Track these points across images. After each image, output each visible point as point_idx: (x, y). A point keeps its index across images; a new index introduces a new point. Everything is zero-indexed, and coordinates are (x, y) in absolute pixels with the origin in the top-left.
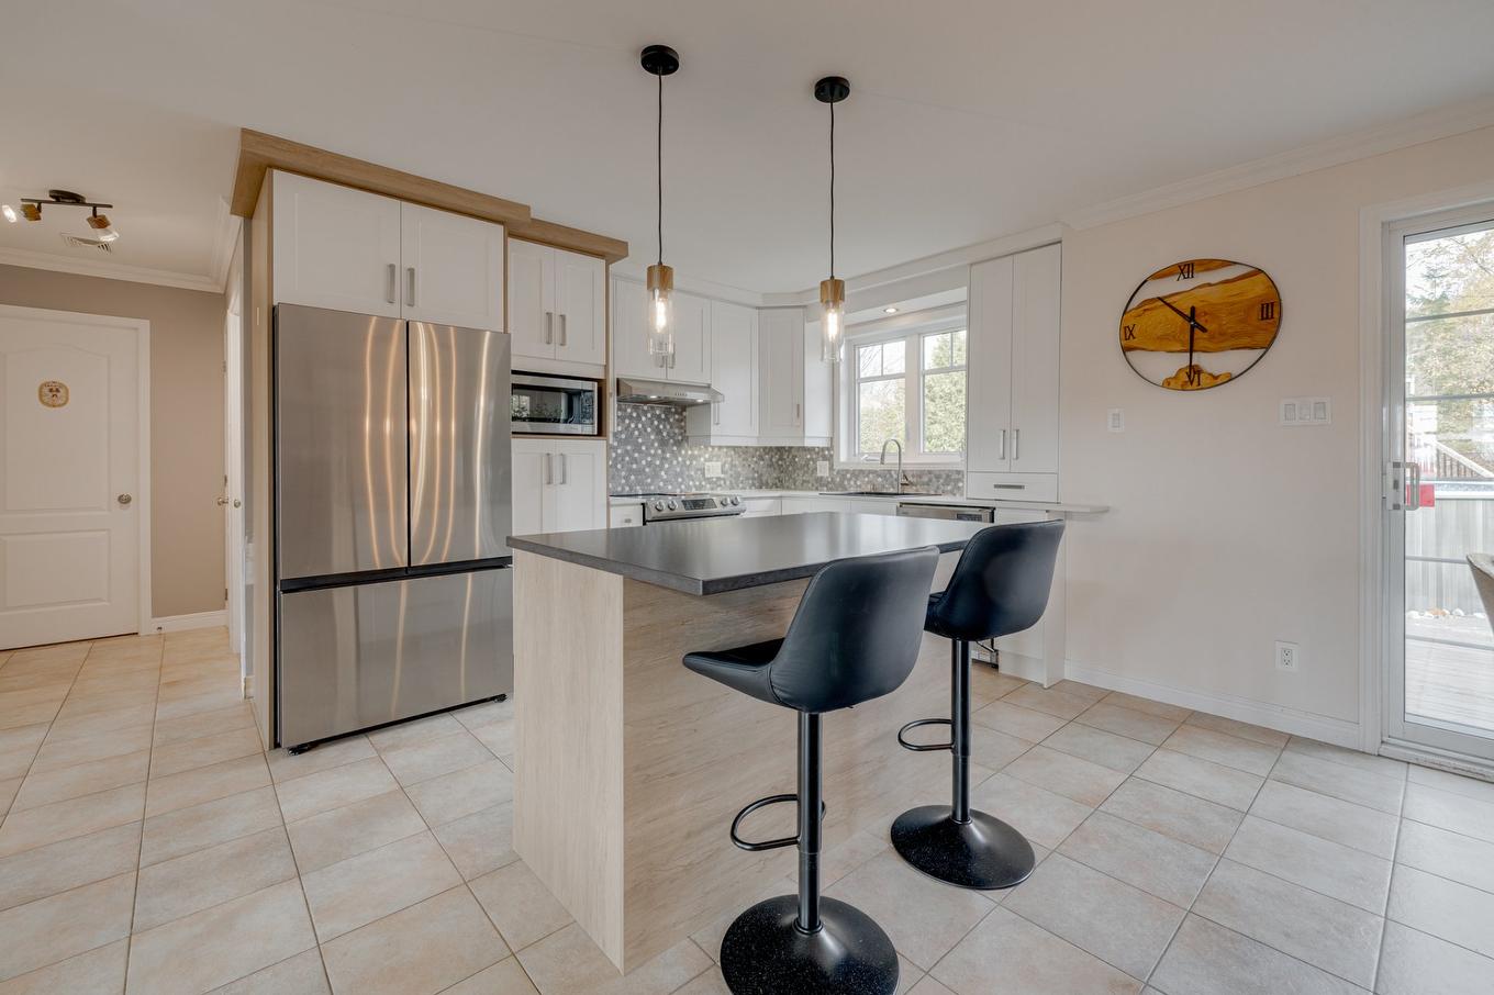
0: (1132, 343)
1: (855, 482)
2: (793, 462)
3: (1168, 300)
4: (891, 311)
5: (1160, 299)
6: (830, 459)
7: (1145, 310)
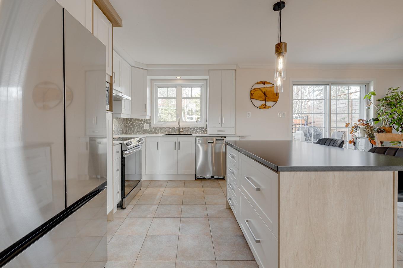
0: (253, 97)
1: (161, 131)
2: (132, 124)
3: (261, 89)
4: (178, 78)
5: (259, 88)
6: (150, 123)
7: (256, 90)
